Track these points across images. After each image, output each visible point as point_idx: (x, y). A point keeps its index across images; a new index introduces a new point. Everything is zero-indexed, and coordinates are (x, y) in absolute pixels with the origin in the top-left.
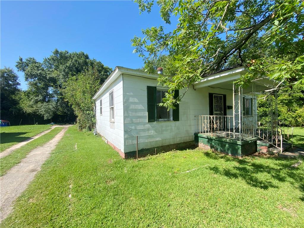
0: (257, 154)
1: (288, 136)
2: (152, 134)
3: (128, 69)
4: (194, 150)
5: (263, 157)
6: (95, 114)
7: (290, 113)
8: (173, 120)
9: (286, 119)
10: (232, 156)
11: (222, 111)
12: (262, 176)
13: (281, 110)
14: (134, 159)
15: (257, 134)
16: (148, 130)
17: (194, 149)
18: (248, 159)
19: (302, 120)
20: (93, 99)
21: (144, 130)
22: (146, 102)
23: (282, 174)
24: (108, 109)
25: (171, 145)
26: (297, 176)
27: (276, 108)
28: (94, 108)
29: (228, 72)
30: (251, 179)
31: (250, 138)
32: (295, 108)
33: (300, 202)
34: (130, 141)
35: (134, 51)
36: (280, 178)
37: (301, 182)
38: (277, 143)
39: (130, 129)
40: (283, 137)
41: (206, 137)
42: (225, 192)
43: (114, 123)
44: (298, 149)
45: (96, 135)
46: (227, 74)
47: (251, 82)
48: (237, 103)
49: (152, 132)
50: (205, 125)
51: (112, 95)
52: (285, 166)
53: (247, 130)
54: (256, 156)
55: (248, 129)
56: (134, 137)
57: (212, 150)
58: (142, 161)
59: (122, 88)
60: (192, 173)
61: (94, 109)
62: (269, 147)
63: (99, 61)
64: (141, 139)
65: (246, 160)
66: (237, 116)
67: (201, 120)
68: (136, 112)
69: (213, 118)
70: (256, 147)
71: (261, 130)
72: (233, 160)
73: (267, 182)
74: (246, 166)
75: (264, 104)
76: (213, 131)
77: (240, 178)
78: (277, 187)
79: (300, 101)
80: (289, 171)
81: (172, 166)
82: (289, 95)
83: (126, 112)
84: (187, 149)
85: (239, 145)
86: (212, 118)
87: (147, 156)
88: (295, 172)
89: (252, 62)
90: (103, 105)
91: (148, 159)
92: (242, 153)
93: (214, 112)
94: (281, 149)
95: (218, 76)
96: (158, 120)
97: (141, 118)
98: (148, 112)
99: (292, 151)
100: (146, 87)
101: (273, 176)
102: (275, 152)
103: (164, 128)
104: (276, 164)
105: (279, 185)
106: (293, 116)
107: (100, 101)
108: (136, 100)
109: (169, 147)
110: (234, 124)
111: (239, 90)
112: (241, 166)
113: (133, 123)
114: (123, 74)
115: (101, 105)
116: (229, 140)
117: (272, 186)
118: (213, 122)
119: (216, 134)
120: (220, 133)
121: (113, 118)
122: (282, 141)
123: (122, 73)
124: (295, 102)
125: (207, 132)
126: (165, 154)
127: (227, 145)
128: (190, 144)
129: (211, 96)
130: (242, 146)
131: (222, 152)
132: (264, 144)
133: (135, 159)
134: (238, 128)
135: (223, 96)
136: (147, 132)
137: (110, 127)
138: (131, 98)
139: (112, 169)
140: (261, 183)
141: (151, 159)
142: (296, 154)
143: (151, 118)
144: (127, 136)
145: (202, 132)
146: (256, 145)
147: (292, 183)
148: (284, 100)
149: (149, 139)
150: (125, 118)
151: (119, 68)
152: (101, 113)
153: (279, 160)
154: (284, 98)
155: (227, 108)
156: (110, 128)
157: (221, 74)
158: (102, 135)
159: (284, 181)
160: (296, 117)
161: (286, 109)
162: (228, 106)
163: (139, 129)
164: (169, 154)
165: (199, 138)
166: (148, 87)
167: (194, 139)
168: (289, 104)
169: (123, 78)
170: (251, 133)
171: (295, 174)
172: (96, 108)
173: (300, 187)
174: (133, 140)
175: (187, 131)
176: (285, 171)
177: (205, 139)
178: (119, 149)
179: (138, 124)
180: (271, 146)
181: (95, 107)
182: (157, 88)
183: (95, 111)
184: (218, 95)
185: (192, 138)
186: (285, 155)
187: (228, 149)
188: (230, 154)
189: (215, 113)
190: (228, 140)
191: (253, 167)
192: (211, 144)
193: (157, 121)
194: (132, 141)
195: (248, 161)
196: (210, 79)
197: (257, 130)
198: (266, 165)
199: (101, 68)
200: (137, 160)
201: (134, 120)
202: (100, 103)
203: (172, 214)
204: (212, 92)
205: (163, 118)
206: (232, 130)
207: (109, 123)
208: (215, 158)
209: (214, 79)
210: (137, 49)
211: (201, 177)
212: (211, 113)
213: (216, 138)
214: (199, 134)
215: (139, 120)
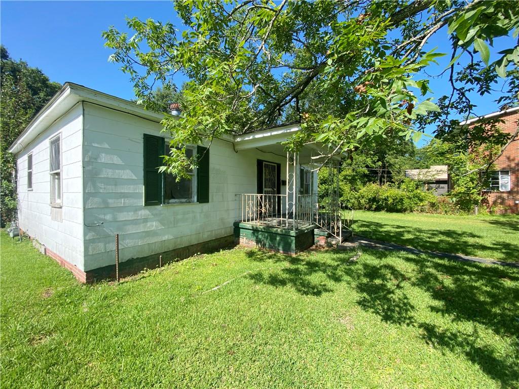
0: (314, 247)
1: (348, 222)
2: (153, 228)
3: (96, 93)
4: (232, 250)
5: (320, 251)
6: (16, 188)
7: (353, 193)
8: (197, 201)
9: (348, 200)
10: (284, 253)
11: (275, 188)
12: (316, 278)
13: (344, 188)
14: (109, 281)
15: (315, 220)
16: (145, 220)
17: (233, 248)
18: (304, 256)
19: (365, 201)
20: (10, 151)
21: (135, 222)
22: (142, 165)
23: (339, 272)
24: (48, 177)
25: (192, 245)
26: (355, 273)
27: (338, 185)
28: (14, 173)
29: (281, 130)
30: (303, 285)
31: (306, 226)
32: (359, 186)
33: (356, 307)
34: (101, 245)
35: (111, 58)
36: (336, 278)
37: (358, 281)
38: (336, 231)
39: (101, 219)
40: (342, 223)
41: (251, 228)
42: (267, 311)
43: (61, 208)
44: (359, 238)
45: (17, 238)
46: (280, 132)
47: (303, 146)
48: (291, 176)
49: (154, 225)
50: (250, 209)
51: (56, 144)
52: (343, 261)
53: (303, 215)
54: (313, 250)
55: (304, 213)
56: (109, 236)
57: (258, 247)
58: (129, 282)
59: (81, 132)
60: (221, 289)
61: (13, 176)
62: (327, 237)
63: (37, 68)
64: (127, 241)
65: (300, 257)
66: (291, 195)
67: (245, 200)
68: (116, 185)
69: (261, 197)
70: (314, 238)
71: (320, 215)
72: (285, 259)
73: (321, 285)
74: (299, 266)
75: (326, 180)
76: (261, 218)
77: (289, 285)
78: (332, 291)
79: (364, 178)
80: (347, 267)
81: (189, 284)
82: (353, 170)
83: (89, 184)
84: (221, 250)
85: (293, 236)
86: (259, 197)
87: (142, 272)
88: (353, 268)
89: (305, 116)
90: (34, 167)
91: (143, 277)
92: (296, 247)
93: (264, 189)
94: (340, 239)
95: (269, 134)
96: (166, 201)
97: (127, 197)
98: (144, 185)
99: (352, 241)
100: (142, 136)
101: (329, 276)
102: (334, 242)
103: (179, 217)
104: (333, 259)
105: (335, 288)
106: (356, 196)
107: (27, 158)
108: (117, 160)
109: (187, 251)
110: (287, 207)
111: (295, 158)
112: (293, 267)
113: (107, 207)
114: (83, 101)
115: (30, 167)
116: (281, 231)
117: (326, 290)
118: (261, 205)
119: (265, 222)
120: (271, 220)
121: (59, 197)
122: (342, 228)
123: (82, 99)
124: (359, 179)
125: (252, 220)
126: (180, 263)
127: (278, 238)
128: (226, 241)
129: (260, 163)
130: (297, 237)
131: (271, 248)
132: (322, 233)
133: (113, 280)
134: (292, 213)
135: (276, 165)
136: (142, 225)
137: (50, 217)
138: (103, 155)
139: (49, 309)
140: (313, 288)
141: (149, 276)
142: (356, 244)
143: (152, 198)
144: (93, 236)
145: (244, 221)
146: (313, 235)
147: (349, 283)
148: (347, 175)
149: (148, 238)
150: (87, 196)
151: (73, 86)
152: (30, 184)
153: (337, 253)
154: (348, 173)
155: (281, 184)
156: (52, 219)
157: (273, 131)
158: (32, 236)
159: (340, 281)
160: (359, 198)
161: (349, 187)
162: (282, 181)
163: (124, 219)
164: (187, 263)
165: (241, 229)
166: (145, 135)
167: (232, 233)
168: (352, 181)
169: (84, 110)
170: (308, 219)
171: (353, 271)
172: (18, 175)
173: (358, 286)
174: (109, 243)
175: (222, 219)
176: (342, 267)
177: (249, 231)
178: (72, 266)
179: (121, 209)
180: (329, 236)
181: (16, 171)
182: (166, 140)
183: (16, 182)
184: (270, 164)
185: (230, 230)
186: (344, 246)
187: (279, 245)
188: (281, 251)
189: (265, 191)
190: (279, 230)
191: (307, 267)
192: (257, 237)
193: (164, 203)
194: (105, 245)
195: (303, 258)
196: (258, 136)
197: (315, 215)
198: (322, 262)
199: (39, 84)
200: (116, 283)
201: (110, 201)
202: (27, 161)
203: (175, 372)
204: (261, 158)
205: (178, 198)
206: (284, 216)
207: (50, 207)
208: (261, 260)
209: (262, 137)
210: (118, 55)
211: (235, 294)
212: (260, 191)
213: (264, 228)
214: (240, 224)
215: (122, 202)
